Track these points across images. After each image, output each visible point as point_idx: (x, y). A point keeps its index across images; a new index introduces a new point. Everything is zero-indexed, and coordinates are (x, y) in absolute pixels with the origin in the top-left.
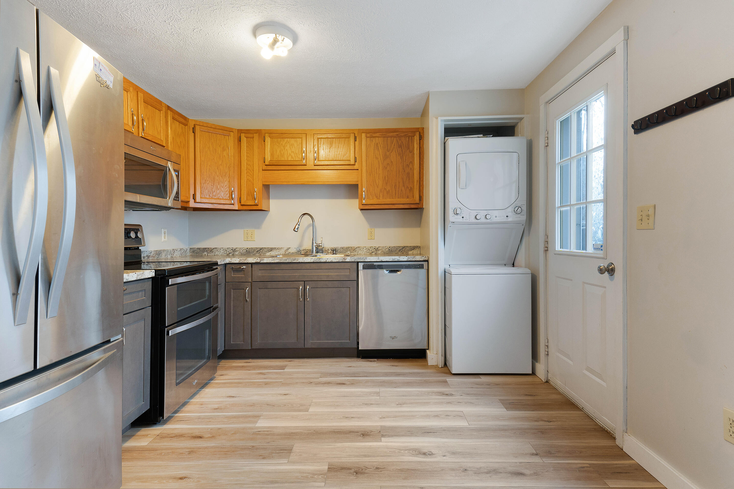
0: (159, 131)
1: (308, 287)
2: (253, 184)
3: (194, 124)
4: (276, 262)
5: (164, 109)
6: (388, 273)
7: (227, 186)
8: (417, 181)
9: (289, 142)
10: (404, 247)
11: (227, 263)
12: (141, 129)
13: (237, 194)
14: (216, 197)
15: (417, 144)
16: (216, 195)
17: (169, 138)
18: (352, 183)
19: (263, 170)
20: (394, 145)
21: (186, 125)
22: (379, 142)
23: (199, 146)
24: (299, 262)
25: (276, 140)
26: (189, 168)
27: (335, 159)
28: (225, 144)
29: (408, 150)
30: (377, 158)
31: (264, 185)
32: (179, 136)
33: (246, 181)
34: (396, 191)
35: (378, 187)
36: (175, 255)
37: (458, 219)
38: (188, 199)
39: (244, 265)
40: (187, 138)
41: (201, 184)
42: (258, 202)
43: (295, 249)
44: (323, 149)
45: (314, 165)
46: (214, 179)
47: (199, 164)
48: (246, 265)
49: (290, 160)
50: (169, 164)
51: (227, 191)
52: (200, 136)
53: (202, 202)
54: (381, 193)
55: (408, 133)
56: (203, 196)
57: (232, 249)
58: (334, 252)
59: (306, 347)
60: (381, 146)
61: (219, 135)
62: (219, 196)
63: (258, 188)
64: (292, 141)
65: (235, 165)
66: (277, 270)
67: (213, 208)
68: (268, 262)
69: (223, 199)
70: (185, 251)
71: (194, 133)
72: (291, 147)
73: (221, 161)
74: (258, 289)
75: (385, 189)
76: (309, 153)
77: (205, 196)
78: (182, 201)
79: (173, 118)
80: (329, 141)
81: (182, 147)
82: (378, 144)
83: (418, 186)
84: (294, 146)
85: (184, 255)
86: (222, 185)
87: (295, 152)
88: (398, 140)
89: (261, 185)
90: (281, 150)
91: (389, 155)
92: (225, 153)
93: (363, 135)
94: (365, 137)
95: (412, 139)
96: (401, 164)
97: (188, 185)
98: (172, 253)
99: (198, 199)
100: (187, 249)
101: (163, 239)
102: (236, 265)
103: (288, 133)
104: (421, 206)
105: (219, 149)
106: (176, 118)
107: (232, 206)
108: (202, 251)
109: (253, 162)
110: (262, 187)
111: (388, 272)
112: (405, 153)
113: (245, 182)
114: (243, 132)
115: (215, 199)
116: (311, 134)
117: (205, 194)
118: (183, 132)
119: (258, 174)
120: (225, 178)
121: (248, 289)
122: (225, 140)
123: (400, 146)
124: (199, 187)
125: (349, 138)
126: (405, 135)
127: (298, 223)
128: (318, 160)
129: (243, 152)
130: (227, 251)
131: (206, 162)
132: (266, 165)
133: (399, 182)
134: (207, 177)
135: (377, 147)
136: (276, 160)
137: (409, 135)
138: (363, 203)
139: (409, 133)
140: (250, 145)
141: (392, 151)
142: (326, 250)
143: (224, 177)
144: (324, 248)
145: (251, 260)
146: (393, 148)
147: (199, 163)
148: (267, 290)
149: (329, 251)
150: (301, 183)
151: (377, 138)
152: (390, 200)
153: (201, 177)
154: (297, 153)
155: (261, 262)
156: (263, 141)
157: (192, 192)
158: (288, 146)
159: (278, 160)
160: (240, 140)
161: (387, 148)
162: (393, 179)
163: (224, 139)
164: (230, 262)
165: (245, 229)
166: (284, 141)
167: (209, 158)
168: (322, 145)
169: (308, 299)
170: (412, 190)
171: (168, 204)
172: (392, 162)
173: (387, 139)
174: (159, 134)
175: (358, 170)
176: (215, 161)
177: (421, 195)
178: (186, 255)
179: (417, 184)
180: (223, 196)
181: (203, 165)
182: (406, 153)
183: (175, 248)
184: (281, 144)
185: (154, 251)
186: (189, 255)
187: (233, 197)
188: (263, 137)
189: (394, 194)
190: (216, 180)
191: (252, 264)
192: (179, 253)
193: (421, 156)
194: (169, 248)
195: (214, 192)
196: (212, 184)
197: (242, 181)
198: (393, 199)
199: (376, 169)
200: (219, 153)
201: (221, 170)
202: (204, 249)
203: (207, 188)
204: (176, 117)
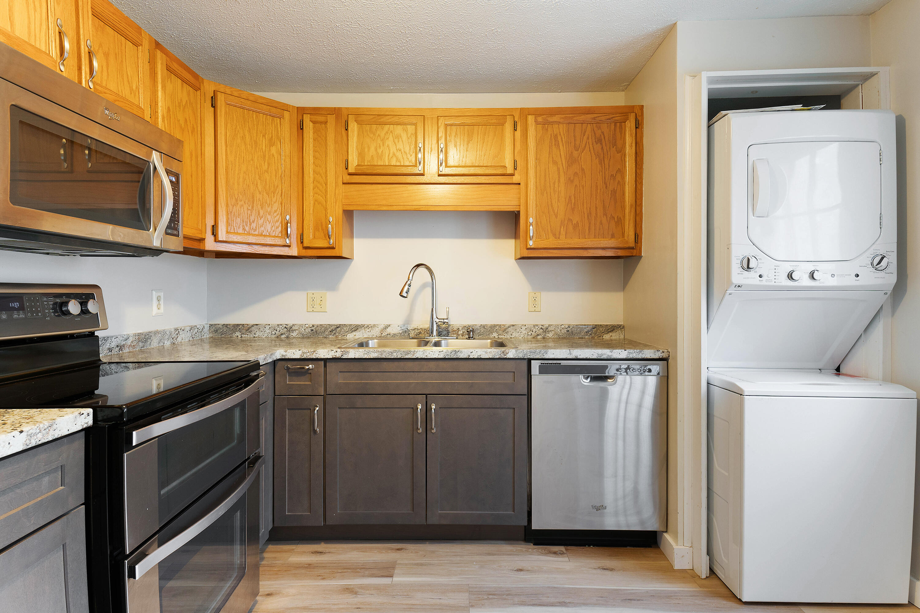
0: (134, 88)
1: (433, 407)
2: (326, 209)
3: (214, 91)
4: (372, 357)
5: (146, 44)
6: (590, 381)
7: (277, 212)
8: (631, 206)
9: (391, 132)
10: (595, 327)
11: (278, 358)
12: (86, 74)
13: (296, 227)
14: (256, 233)
15: (631, 135)
16: (256, 227)
17: (160, 108)
18: (509, 208)
19: (343, 183)
20: (588, 138)
21: (197, 89)
22: (560, 133)
23: (223, 132)
24: (417, 359)
25: (368, 127)
26: (204, 174)
27: (477, 165)
28: (273, 132)
29: (613, 147)
30: (555, 163)
31: (345, 211)
32: (182, 109)
33: (312, 202)
34: (590, 223)
35: (556, 217)
36: (179, 339)
37: (750, 278)
38: (202, 234)
39: (310, 362)
40: (199, 115)
41: (227, 205)
42: (334, 243)
43: (399, 328)
44: (456, 146)
45: (439, 175)
46: (253, 197)
47: (224, 168)
48: (314, 362)
49: (394, 166)
50: (155, 157)
51: (277, 221)
52: (226, 113)
53: (230, 240)
54: (562, 227)
55: (614, 116)
56: (232, 229)
57: (285, 327)
58: (471, 335)
59: (430, 522)
60: (563, 140)
61: (263, 116)
62: (263, 230)
63: (335, 217)
64: (399, 129)
65: (292, 174)
66: (375, 372)
67: (252, 252)
68: (357, 357)
69: (270, 236)
70: (200, 330)
71: (214, 107)
72: (396, 140)
73: (266, 164)
74: (338, 410)
75: (570, 220)
76: (430, 152)
77: (236, 229)
78: (185, 237)
79: (169, 69)
80: (466, 130)
81: (190, 131)
82: (558, 135)
83: (632, 216)
84: (401, 139)
85: (198, 338)
86: (269, 210)
87: (402, 151)
88: (595, 129)
89: (341, 212)
90: (378, 145)
91: (578, 157)
92: (274, 150)
93: (531, 119)
94: (534, 123)
95: (621, 126)
96: (601, 173)
97: (201, 207)
98: (174, 335)
99: (222, 235)
100: (204, 326)
101: (155, 310)
102: (295, 363)
103: (389, 114)
104: (637, 253)
105: (262, 141)
106: (174, 68)
107: (287, 248)
108: (232, 329)
109: (326, 168)
110: (343, 215)
111: (589, 379)
112: (607, 153)
113: (312, 205)
114: (308, 112)
115: (254, 235)
116: (432, 116)
117: (236, 226)
118: (190, 101)
119: (335, 191)
120: (274, 197)
121: (317, 409)
122: (273, 126)
123: (599, 141)
124: (224, 213)
125: (503, 125)
126: (609, 119)
127: (409, 282)
128: (446, 166)
129: (307, 149)
130: (276, 331)
131: (237, 164)
132: (350, 174)
133: (596, 208)
134: (239, 194)
135: (555, 141)
136: (369, 164)
137: (616, 118)
138: (529, 247)
139: (617, 115)
140: (320, 137)
141: (584, 150)
142: (455, 329)
143: (272, 195)
144: (451, 327)
145: (324, 353)
146: (586, 144)
147: (224, 166)
148: (354, 411)
149: (459, 332)
150: (413, 208)
151: (556, 126)
152: (579, 240)
153: (227, 192)
154: (408, 153)
155: (344, 357)
156: (344, 130)
157: (210, 222)
158: (391, 138)
159: (373, 165)
160: (301, 127)
161: (575, 144)
162: (585, 201)
163: (272, 123)
164: (283, 358)
165: (309, 292)
166: (383, 129)
167: (244, 157)
168: (453, 137)
169: (434, 429)
170: (621, 223)
171: (152, 242)
172: (583, 170)
173: (575, 126)
174: (135, 95)
175: (519, 184)
176: (256, 165)
177: (638, 232)
178: (203, 337)
179: (631, 211)
180: (269, 231)
181: (232, 170)
182: (609, 153)
183: (179, 325)
184: (377, 135)
185: (135, 335)
186: (208, 336)
187: (289, 232)
188: (344, 121)
189: (587, 230)
190: (258, 200)
191: (326, 360)
192: (189, 334)
193: (638, 158)
194: (168, 326)
195: (254, 222)
196: (250, 208)
197: (304, 202)
198: (585, 238)
199: (554, 183)
200: (262, 149)
201: (266, 182)
202: (236, 327)
203: (239, 215)
204: (175, 66)
